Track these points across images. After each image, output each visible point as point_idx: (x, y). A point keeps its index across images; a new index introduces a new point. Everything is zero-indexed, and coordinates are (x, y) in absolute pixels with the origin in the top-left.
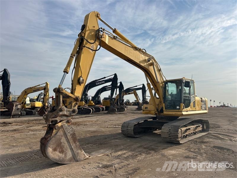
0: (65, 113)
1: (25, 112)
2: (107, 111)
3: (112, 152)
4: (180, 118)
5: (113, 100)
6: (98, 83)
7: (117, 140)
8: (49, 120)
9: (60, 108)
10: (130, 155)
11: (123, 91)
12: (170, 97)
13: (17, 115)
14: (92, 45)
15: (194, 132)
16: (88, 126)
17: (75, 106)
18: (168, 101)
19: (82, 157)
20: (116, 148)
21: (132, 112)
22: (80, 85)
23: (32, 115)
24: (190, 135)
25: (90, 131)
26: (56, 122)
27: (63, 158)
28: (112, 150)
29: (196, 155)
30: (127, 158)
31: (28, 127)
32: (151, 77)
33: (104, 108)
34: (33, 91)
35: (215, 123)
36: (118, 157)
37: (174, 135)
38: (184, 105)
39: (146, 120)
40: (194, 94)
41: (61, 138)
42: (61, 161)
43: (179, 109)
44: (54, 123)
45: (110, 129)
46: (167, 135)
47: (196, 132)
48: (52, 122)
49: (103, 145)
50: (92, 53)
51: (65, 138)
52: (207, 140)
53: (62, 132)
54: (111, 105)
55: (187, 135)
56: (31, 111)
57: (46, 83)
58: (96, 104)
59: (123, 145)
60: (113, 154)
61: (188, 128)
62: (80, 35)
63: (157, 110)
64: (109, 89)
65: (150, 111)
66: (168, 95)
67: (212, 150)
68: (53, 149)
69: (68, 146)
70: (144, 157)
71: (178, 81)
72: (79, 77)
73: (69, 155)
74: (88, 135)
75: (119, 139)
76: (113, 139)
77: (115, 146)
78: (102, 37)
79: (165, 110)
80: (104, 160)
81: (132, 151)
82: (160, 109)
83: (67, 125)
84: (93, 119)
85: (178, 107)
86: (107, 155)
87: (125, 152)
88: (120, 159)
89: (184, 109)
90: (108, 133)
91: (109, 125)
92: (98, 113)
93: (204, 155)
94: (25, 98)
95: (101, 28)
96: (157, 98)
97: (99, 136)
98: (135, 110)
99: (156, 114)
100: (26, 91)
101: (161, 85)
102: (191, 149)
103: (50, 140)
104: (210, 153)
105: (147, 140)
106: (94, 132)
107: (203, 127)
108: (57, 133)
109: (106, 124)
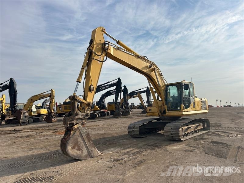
0: (80, 117)
1: (32, 120)
2: (112, 116)
3: (121, 150)
4: (181, 118)
5: (118, 104)
6: (103, 88)
7: (125, 141)
8: (67, 123)
9: (76, 112)
10: (136, 151)
11: (127, 95)
12: (171, 99)
13: (25, 122)
14: (100, 57)
15: (195, 131)
16: (95, 130)
17: (87, 110)
18: (170, 103)
19: (96, 154)
20: (124, 146)
21: (137, 115)
22: (91, 92)
23: (38, 122)
24: (191, 133)
25: (98, 134)
26: (73, 125)
27: (80, 155)
28: (120, 148)
29: (194, 149)
30: (134, 154)
31: (39, 133)
32: (153, 82)
33: (109, 112)
34: (39, 98)
35: (218, 122)
36: (126, 153)
37: (175, 133)
38: (184, 106)
39: (150, 121)
40: (194, 95)
41: (78, 138)
42: (79, 158)
43: (180, 110)
44: (71, 125)
45: (117, 132)
46: (170, 133)
47: (197, 130)
48: (70, 124)
49: (112, 145)
50: (100, 63)
51: (81, 137)
52: (206, 137)
53: (78, 133)
54: (116, 109)
55: (188, 133)
56: (37, 118)
57: (52, 90)
58: (101, 109)
59: (130, 144)
60: (122, 151)
61: (189, 127)
62: (89, 48)
63: (160, 111)
64: (113, 93)
65: (154, 113)
66: (169, 97)
67: (209, 145)
68: (72, 147)
69: (84, 145)
70: (149, 152)
71: (178, 84)
72: (90, 85)
73: (85, 152)
74: (98, 138)
75: (127, 139)
76: (121, 140)
77: (123, 145)
78: (107, 50)
79: (168, 111)
80: (114, 156)
81: (138, 149)
82: (163, 111)
83: (82, 126)
84: (100, 124)
85: (179, 108)
86: (117, 152)
87: (132, 149)
88: (128, 154)
89: (184, 109)
90: (116, 135)
91: (116, 128)
92: (103, 117)
93: (202, 149)
94: (31, 106)
95: (107, 42)
96: (160, 101)
97: (108, 137)
98: (140, 114)
99: (159, 115)
100: (32, 99)
101: (163, 88)
102: (191, 144)
103: (69, 140)
104: (206, 147)
105: (151, 139)
106: (103, 134)
107: (204, 126)
108: (74, 134)
109: (113, 127)
